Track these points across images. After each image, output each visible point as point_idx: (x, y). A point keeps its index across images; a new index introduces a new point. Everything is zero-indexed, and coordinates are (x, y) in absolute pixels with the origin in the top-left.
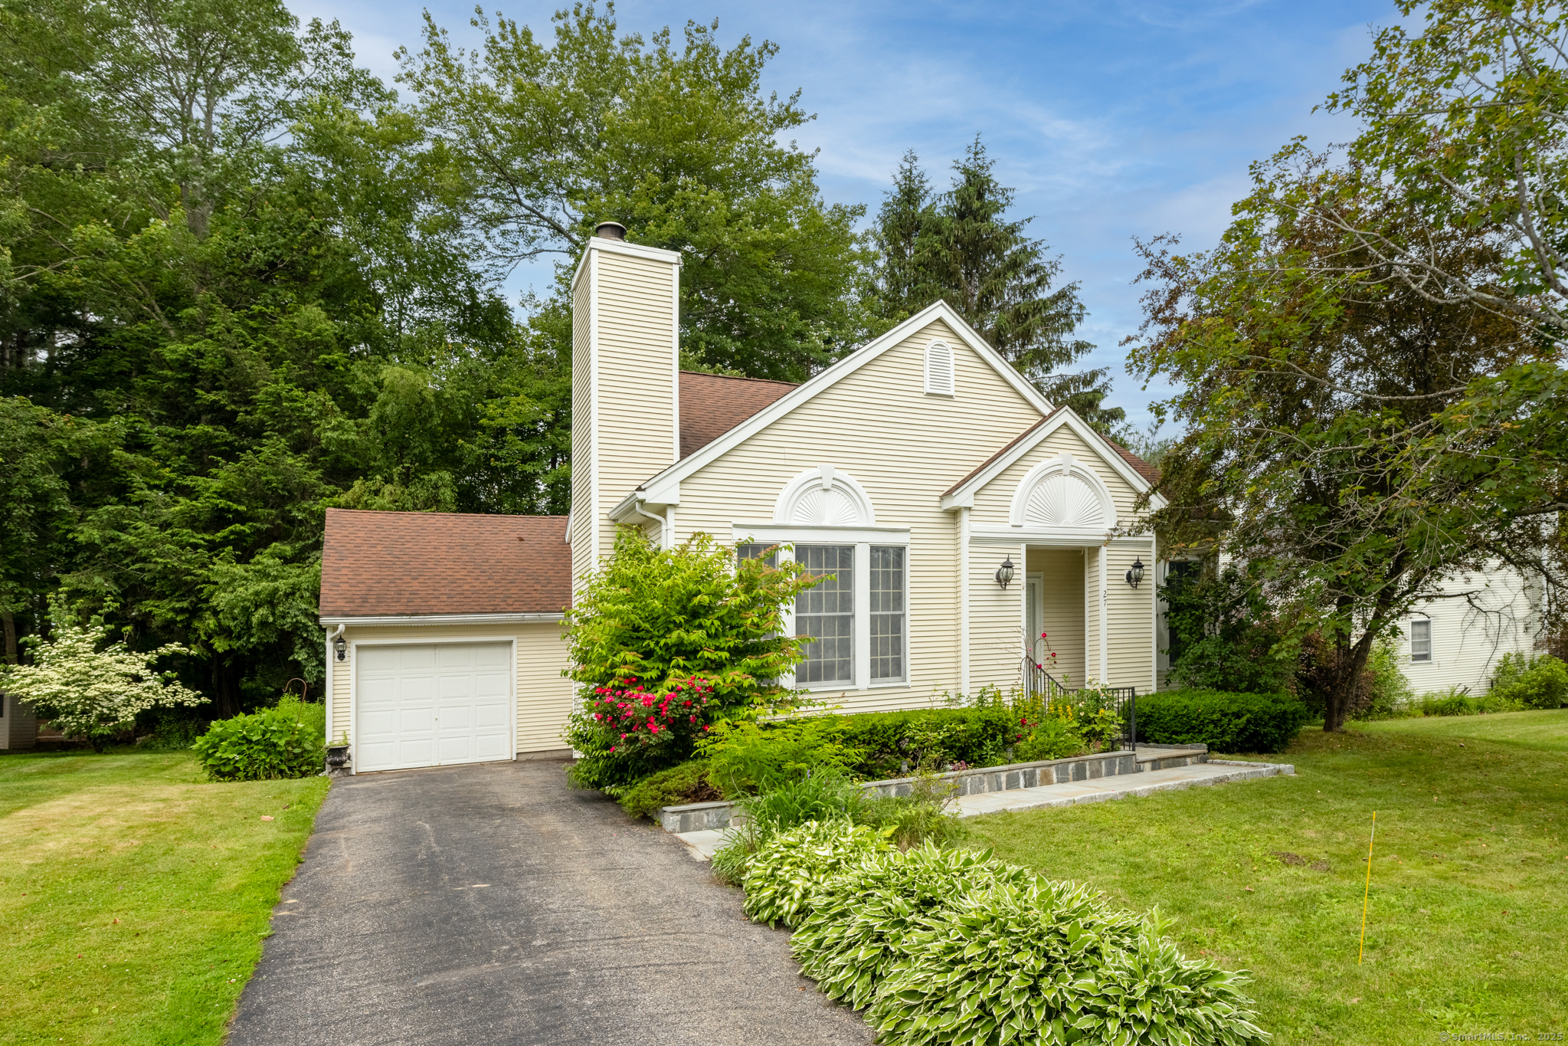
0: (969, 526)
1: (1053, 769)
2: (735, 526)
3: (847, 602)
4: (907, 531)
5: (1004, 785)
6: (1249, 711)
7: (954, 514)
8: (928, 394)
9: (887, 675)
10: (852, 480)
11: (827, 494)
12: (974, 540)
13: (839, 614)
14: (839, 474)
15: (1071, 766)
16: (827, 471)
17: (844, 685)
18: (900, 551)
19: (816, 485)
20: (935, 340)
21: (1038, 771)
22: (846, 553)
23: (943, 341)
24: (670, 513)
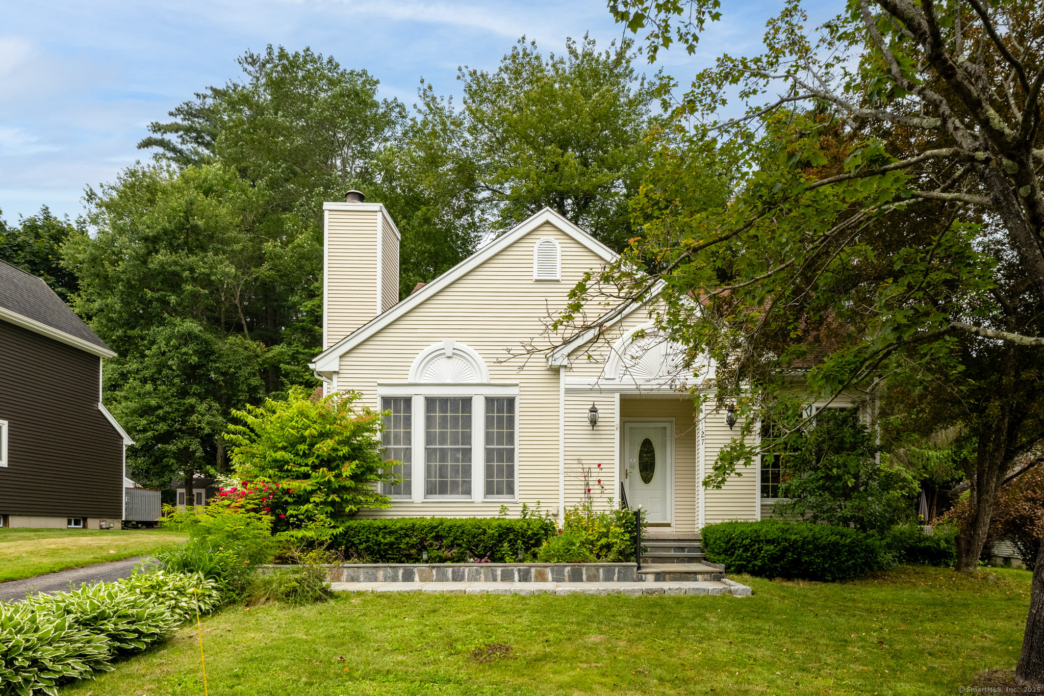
0: (566, 379)
1: (548, 570)
2: (379, 385)
3: (467, 438)
4: (517, 385)
5: (499, 578)
6: (786, 540)
7: (556, 371)
8: (537, 281)
9: (502, 493)
10: (470, 350)
11: (450, 360)
12: (568, 391)
13: (460, 446)
14: (459, 345)
15: (567, 569)
16: (447, 344)
17: (464, 499)
18: (511, 401)
19: (438, 354)
20: (544, 238)
21: (533, 570)
22: (467, 402)
23: (551, 238)
24: (335, 377)
